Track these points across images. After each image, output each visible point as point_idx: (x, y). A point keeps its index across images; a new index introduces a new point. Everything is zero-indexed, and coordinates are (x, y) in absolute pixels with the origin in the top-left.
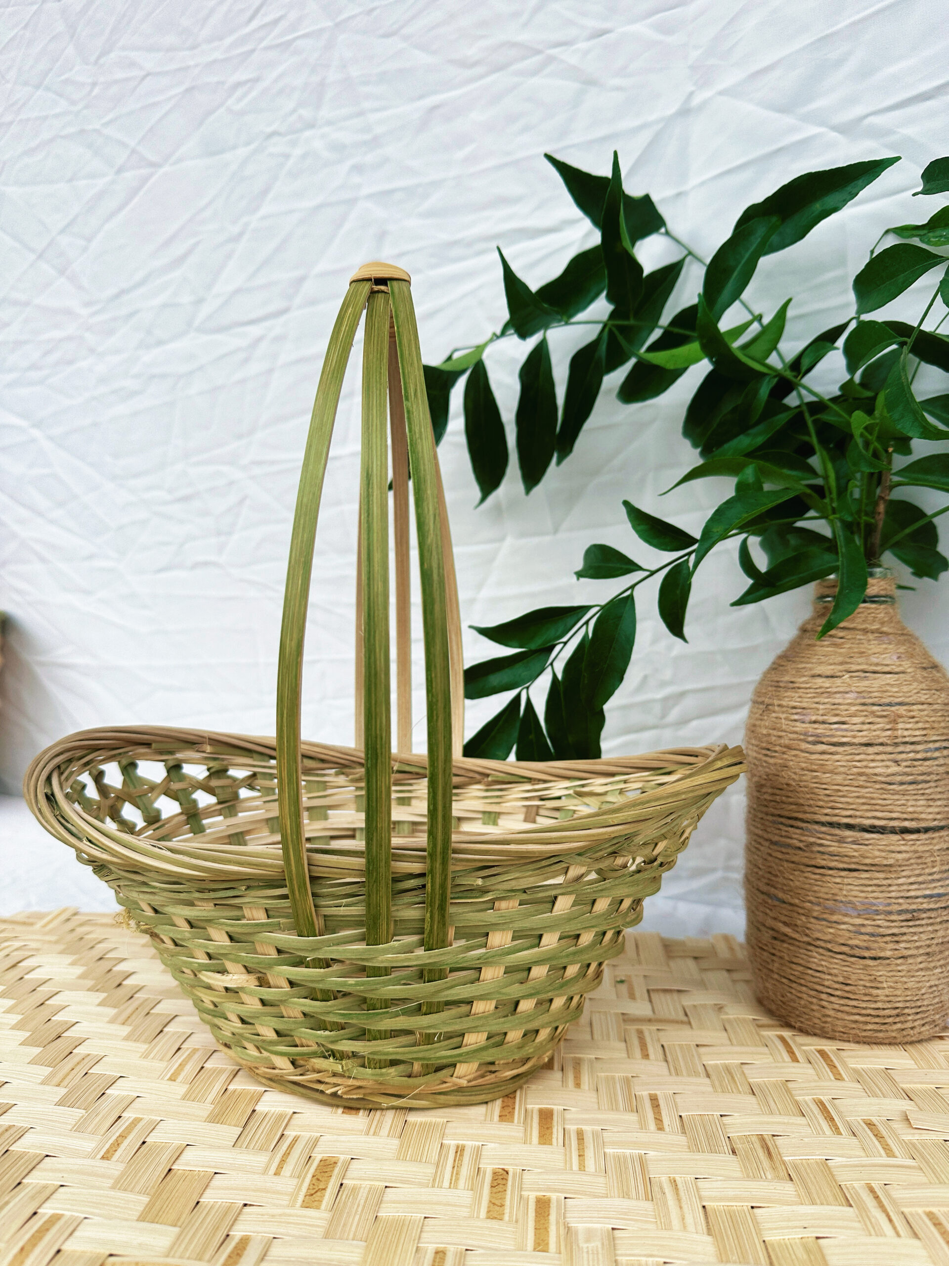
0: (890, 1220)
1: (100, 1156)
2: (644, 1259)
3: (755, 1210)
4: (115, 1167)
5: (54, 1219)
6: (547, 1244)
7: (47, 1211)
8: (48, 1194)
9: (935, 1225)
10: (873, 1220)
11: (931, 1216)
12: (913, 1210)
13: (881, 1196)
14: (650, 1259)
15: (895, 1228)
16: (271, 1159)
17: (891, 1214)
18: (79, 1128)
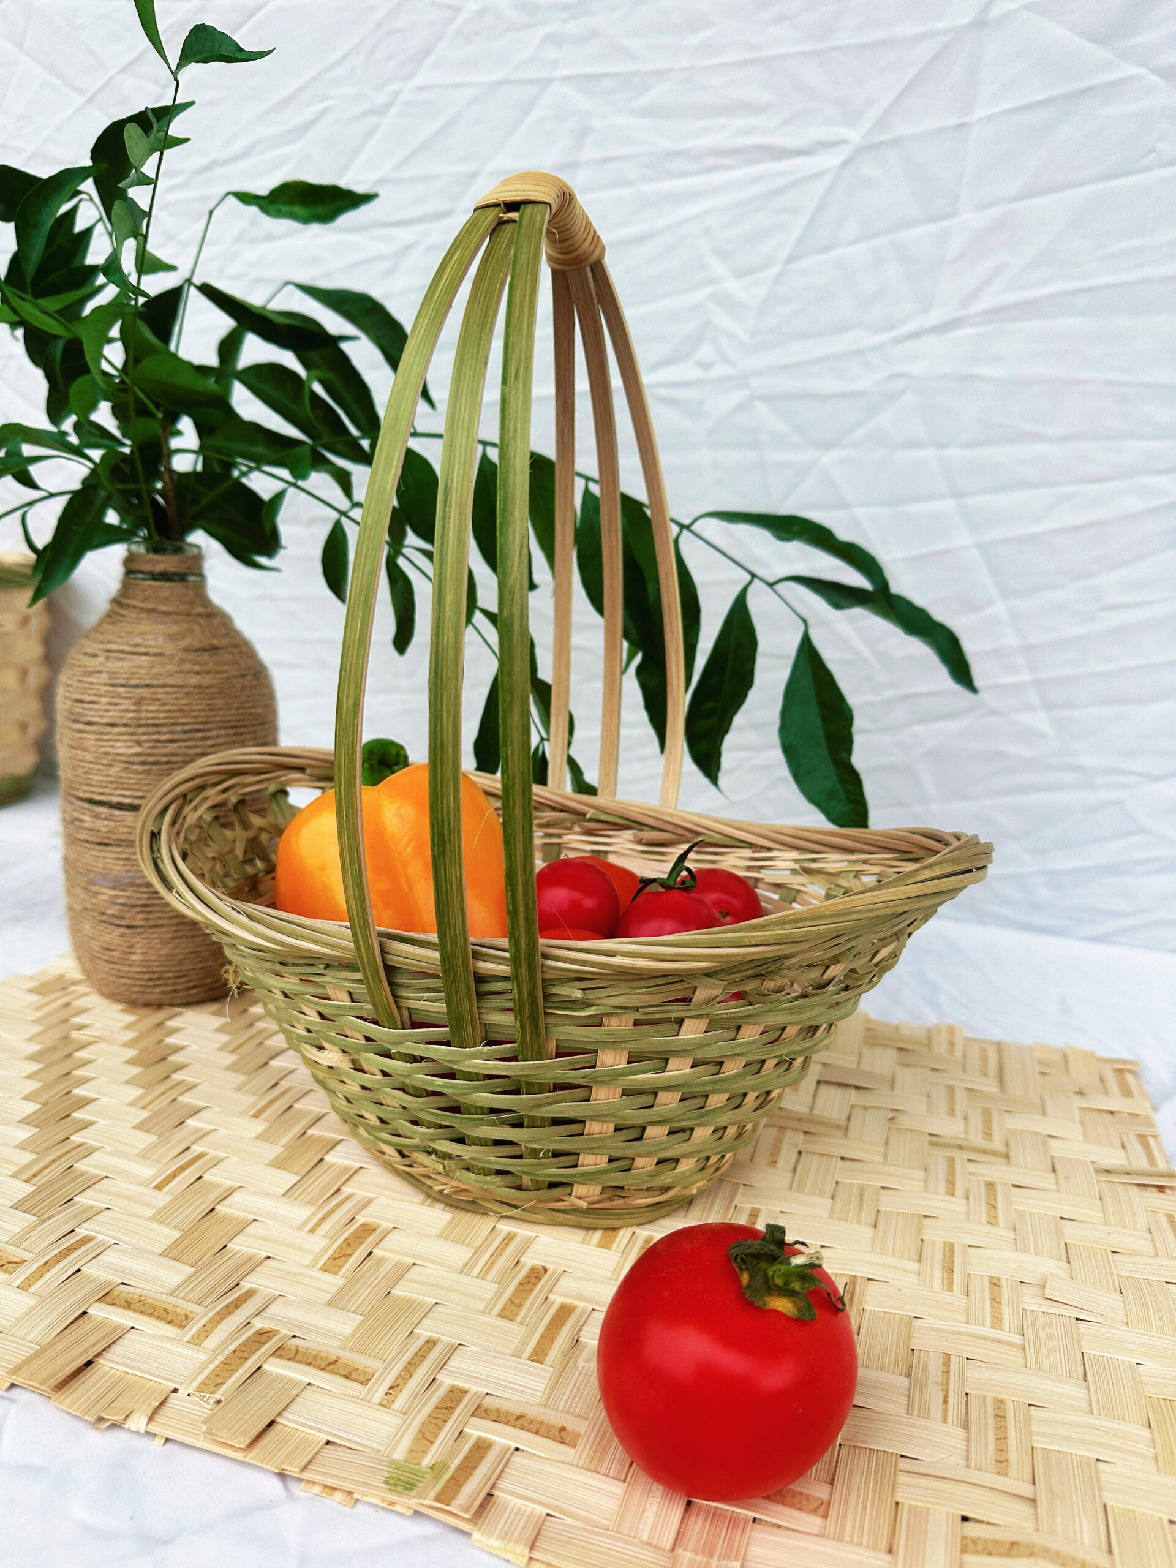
1: (153, 1185)
4: (162, 1199)
5: (85, 1241)
6: (546, 1355)
7: (82, 1232)
8: (90, 1214)
11: (999, 1402)
16: (313, 1215)
18: (144, 1155)
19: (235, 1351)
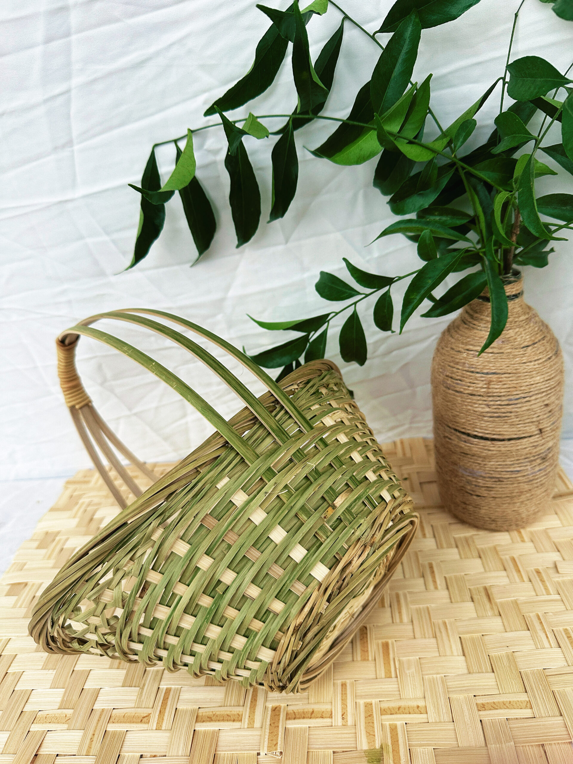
0: (547, 637)
2: (435, 676)
3: (484, 636)
5: (168, 691)
6: (391, 672)
9: (568, 637)
10: (539, 638)
11: (566, 630)
12: (558, 628)
13: (543, 622)
14: (438, 676)
15: (549, 642)
17: (548, 633)
19: (270, 724)
